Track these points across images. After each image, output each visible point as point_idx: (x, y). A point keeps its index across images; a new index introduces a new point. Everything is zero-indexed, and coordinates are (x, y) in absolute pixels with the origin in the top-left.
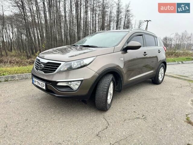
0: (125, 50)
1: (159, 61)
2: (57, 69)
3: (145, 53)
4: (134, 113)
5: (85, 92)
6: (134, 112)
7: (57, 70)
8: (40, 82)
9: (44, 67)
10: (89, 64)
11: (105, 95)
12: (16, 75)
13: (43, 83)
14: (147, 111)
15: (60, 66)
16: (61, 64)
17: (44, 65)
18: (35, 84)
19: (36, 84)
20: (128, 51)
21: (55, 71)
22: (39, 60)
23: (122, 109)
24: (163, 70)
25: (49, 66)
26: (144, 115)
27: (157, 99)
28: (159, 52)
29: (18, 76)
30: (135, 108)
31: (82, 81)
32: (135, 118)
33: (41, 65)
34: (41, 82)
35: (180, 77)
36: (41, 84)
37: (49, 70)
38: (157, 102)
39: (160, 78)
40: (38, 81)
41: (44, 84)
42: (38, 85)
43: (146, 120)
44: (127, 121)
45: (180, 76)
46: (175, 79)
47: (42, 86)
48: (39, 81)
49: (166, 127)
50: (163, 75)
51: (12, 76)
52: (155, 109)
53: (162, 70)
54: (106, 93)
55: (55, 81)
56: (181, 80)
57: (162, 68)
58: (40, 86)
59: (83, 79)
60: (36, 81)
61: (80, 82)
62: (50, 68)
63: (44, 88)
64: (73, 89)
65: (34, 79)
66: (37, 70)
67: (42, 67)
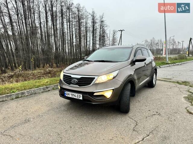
3: (145, 63)
4: (149, 111)
7: (92, 83)
8: (75, 94)
10: (117, 76)
11: (128, 100)
12: (25, 91)
13: (79, 95)
14: (158, 109)
15: (95, 80)
16: (95, 78)
17: (78, 80)
18: (69, 96)
19: (70, 96)
21: (90, 84)
22: (70, 76)
23: (139, 110)
25: (83, 80)
26: (157, 112)
29: (27, 92)
30: (147, 107)
32: (153, 115)
33: (75, 80)
34: (77, 94)
36: (76, 96)
37: (84, 84)
38: (160, 102)
39: (154, 82)
40: (72, 93)
41: (81, 95)
42: (73, 97)
43: (161, 115)
44: (148, 118)
45: (165, 79)
46: (163, 82)
47: (79, 97)
48: (73, 94)
49: (177, 118)
53: (155, 76)
54: (128, 98)
55: (92, 92)
56: (167, 83)
58: (75, 97)
59: (114, 88)
60: (70, 94)
61: (112, 90)
62: (85, 82)
63: (81, 98)
64: (106, 97)
65: (66, 92)
66: (69, 84)
67: (76, 81)
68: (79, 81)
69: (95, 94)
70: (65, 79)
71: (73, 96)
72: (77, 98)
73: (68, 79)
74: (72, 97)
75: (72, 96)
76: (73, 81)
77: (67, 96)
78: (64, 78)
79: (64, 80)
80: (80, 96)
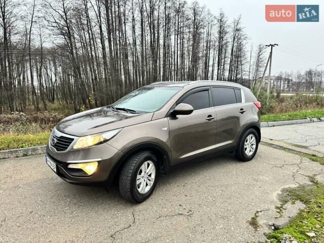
0: (173, 115)
1: (241, 125)
2: (69, 145)
3: (209, 116)
4: (179, 206)
5: (104, 177)
6: (180, 205)
9: (57, 143)
10: (109, 140)
12: (39, 147)
13: (54, 164)
14: (199, 205)
15: (73, 143)
16: (73, 139)
19: (49, 164)
20: (178, 116)
21: (67, 148)
23: (164, 200)
24: (254, 138)
26: (192, 210)
28: (242, 113)
29: (42, 148)
30: (185, 199)
31: (99, 162)
32: (176, 215)
34: (52, 163)
35: (294, 148)
36: (52, 165)
37: (61, 147)
39: (248, 153)
40: (50, 160)
43: (189, 218)
44: (162, 218)
45: (296, 146)
46: (282, 152)
50: (254, 146)
51: (34, 149)
52: (215, 202)
53: (251, 140)
55: (66, 163)
56: (290, 154)
57: (251, 135)
59: (100, 159)
61: (97, 164)
64: (87, 174)
65: (47, 157)
68: (58, 141)
69: (69, 166)
80: (55, 167)
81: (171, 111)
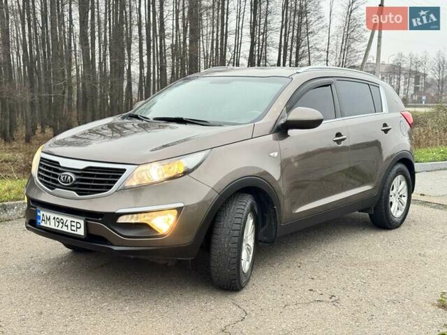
0: (282, 130)
1: (385, 159)
2: (115, 182)
3: (338, 135)
4: (309, 292)
6: (310, 290)
7: (116, 187)
8: (65, 218)
9: (77, 180)
10: (194, 169)
11: (235, 246)
13: (76, 220)
14: (344, 289)
15: (124, 176)
16: (125, 170)
17: (76, 174)
18: (48, 225)
19: (52, 225)
20: (290, 132)
21: (111, 187)
22: (58, 163)
23: (278, 286)
24: (404, 183)
25: (92, 175)
26: (335, 295)
27: (376, 264)
28: (386, 131)
30: (312, 282)
31: (179, 209)
33: (68, 176)
36: (69, 223)
37: (93, 187)
38: (374, 270)
39: (396, 211)
40: (56, 216)
41: (82, 222)
42: (59, 228)
43: (337, 304)
44: (291, 307)
47: (74, 228)
48: (60, 217)
49: (385, 314)
50: (405, 200)
52: (367, 285)
53: (399, 185)
55: (114, 213)
57: (399, 177)
58: (65, 229)
59: (181, 205)
60: (52, 218)
61: (176, 212)
62: (95, 181)
63: (81, 232)
64: (156, 232)
65: (42, 213)
66: (52, 187)
67: (71, 179)
68: (78, 177)
69: (121, 220)
70: (43, 171)
71: (61, 225)
72: (69, 231)
73: (51, 172)
74: (56, 228)
75: (57, 224)
76: (62, 178)
77: (43, 224)
78: (39, 170)
79: (39, 175)
80: (79, 226)
81: (282, 122)
